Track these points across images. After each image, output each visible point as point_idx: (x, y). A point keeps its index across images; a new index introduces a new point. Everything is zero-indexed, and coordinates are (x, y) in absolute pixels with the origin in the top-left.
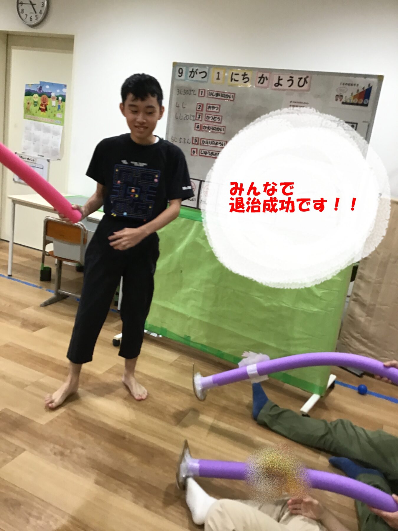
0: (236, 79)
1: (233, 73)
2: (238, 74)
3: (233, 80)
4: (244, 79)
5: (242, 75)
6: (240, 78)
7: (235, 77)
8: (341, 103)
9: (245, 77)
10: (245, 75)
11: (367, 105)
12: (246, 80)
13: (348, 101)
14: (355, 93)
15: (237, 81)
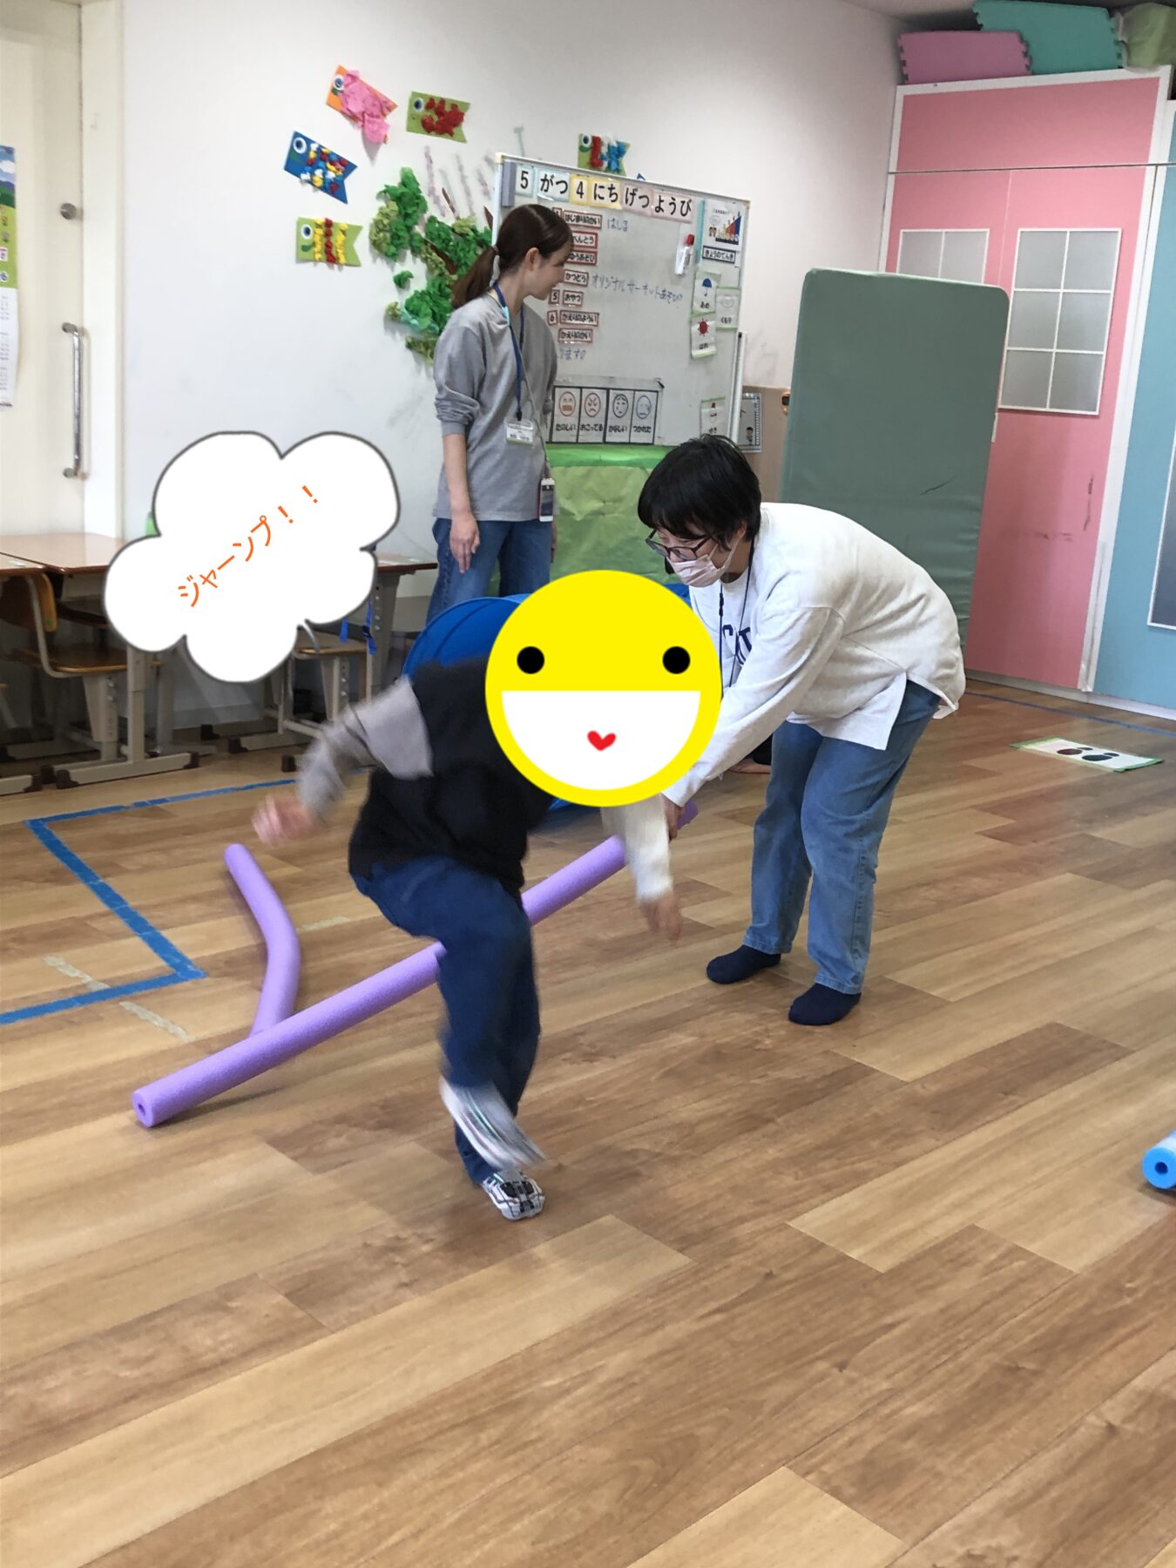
0: (601, 196)
1: (596, 185)
2: (602, 187)
3: (597, 198)
4: (611, 195)
5: (609, 189)
6: (605, 193)
7: (599, 191)
8: (714, 239)
9: (613, 191)
10: (611, 188)
11: (736, 243)
12: (614, 197)
13: (722, 238)
14: (727, 226)
15: (602, 198)
